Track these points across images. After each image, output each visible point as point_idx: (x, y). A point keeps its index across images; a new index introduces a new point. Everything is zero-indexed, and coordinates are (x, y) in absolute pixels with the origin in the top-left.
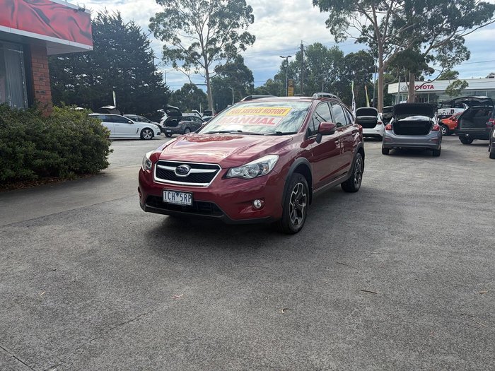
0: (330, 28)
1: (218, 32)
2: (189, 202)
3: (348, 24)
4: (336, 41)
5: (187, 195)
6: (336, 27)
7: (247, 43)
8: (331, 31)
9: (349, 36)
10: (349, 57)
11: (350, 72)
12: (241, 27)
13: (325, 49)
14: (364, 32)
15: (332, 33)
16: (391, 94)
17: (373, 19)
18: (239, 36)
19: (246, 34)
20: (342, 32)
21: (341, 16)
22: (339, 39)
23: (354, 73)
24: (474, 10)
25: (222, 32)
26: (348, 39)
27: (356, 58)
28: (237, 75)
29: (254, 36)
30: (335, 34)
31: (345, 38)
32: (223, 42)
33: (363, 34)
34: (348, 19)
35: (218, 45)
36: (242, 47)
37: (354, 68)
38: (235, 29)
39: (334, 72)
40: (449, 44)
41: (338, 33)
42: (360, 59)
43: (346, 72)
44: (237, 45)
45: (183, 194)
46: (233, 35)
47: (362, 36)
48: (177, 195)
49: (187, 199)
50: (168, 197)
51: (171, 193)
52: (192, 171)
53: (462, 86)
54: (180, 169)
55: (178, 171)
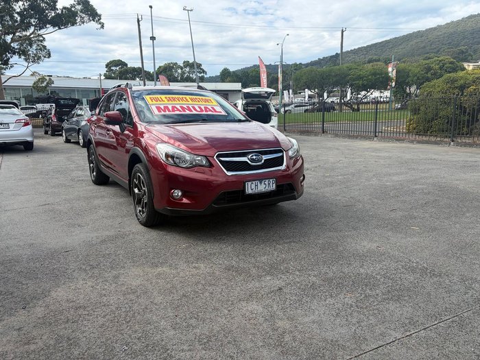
2: (273, 187)
5: (271, 180)
24: (59, 12)
45: (267, 181)
48: (261, 183)
49: (271, 184)
50: (251, 188)
51: (254, 182)
52: (265, 157)
53: (48, 83)
54: (254, 157)
55: (252, 160)
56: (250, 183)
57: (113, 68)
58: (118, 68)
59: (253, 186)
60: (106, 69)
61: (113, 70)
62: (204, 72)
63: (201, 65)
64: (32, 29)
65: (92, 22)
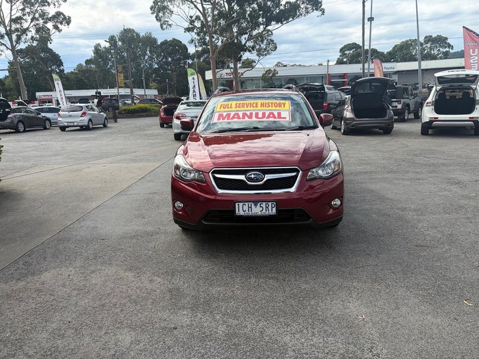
0: (155, 14)
1: (23, 10)
2: (272, 211)
3: (172, 12)
4: (162, 28)
5: (270, 204)
6: (161, 14)
7: (61, 23)
8: (156, 17)
9: (174, 24)
10: (163, 43)
11: (167, 59)
12: (52, 6)
13: (138, 35)
14: (192, 22)
15: (157, 20)
16: (208, 80)
17: (201, 10)
18: (50, 16)
19: (58, 14)
20: (166, 20)
21: (165, 4)
22: (165, 26)
23: (170, 59)
24: (282, 7)
25: (28, 10)
26: (173, 26)
27: (170, 45)
28: (42, 59)
29: (70, 18)
30: (160, 21)
31: (170, 25)
32: (32, 22)
33: (191, 24)
34: (171, 7)
35: (25, 25)
36: (56, 27)
37: (170, 54)
38: (44, 8)
39: (151, 58)
40: (261, 37)
41: (163, 19)
42: (174, 46)
43: (162, 59)
44: (50, 25)
45: (264, 203)
46: (43, 15)
47: (190, 26)
48: (256, 205)
49: (270, 208)
50: (242, 210)
51: (247, 204)
52: (268, 177)
53: (273, 74)
54: (253, 176)
55: (250, 179)
56: (241, 204)
57: (347, 52)
58: (351, 52)
59: (246, 208)
60: (340, 54)
61: (346, 54)
62: (450, 46)
63: (447, 39)
64: (262, 27)
65: (315, 11)
